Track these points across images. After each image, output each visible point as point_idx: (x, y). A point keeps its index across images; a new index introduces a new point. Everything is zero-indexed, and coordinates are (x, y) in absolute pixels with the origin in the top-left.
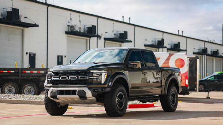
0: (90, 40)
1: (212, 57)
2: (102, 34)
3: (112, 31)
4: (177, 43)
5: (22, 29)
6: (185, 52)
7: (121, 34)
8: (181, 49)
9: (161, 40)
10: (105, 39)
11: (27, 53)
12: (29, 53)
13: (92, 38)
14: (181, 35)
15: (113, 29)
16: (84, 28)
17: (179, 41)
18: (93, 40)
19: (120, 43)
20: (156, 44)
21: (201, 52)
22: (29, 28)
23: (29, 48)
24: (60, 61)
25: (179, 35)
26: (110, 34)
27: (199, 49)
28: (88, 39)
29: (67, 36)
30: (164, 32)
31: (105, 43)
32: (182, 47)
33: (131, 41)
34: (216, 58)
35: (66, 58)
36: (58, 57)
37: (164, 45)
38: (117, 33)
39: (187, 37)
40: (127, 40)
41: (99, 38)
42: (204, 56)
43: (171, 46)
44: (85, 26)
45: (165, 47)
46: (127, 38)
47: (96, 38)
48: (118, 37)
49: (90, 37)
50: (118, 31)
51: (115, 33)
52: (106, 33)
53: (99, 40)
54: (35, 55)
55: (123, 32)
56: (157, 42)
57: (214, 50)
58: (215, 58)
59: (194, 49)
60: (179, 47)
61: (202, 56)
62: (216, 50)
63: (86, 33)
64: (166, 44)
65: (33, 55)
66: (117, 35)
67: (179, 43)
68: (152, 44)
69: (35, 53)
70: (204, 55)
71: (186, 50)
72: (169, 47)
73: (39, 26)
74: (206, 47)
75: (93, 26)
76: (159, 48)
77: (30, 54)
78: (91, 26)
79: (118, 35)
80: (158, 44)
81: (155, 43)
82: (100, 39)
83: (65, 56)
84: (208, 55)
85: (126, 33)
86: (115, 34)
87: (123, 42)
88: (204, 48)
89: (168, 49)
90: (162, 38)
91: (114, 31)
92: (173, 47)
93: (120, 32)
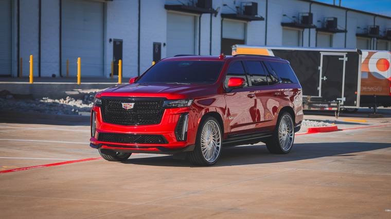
0: (201, 18)
1: (385, 41)
2: (219, 8)
3: (233, 3)
4: (332, 19)
5: (104, 3)
6: (343, 34)
7: (246, 7)
8: (338, 29)
9: (307, 15)
10: (223, 16)
11: (110, 40)
12: (114, 39)
13: (204, 15)
14: (338, 5)
17: (336, 17)
18: (206, 17)
19: (246, 22)
20: (300, 22)
21: (369, 32)
23: (113, 32)
24: (157, 51)
25: (334, 6)
26: (230, 8)
28: (198, 15)
29: (168, 13)
30: (312, 2)
32: (340, 25)
33: (261, 19)
35: (165, 47)
36: (155, 44)
37: (312, 23)
38: (241, 5)
39: (347, 10)
40: (256, 16)
41: (214, 14)
42: (373, 39)
43: (323, 24)
45: (314, 27)
46: (257, 14)
47: (208, 15)
48: (242, 11)
49: (201, 13)
50: (241, 3)
53: (213, 18)
54: (121, 42)
55: (251, 4)
56: (300, 18)
57: (390, 30)
58: (389, 42)
60: (336, 27)
61: (369, 39)
63: (195, 6)
64: (315, 23)
65: (119, 43)
66: (241, 9)
67: (336, 19)
68: (293, 22)
69: (122, 40)
70: (374, 37)
72: (318, 25)
74: (376, 24)
76: (304, 28)
77: (115, 42)
79: (243, 8)
80: (302, 21)
81: (299, 19)
82: (215, 16)
83: (164, 44)
84: (378, 38)
85: (255, 5)
86: (237, 7)
87: (250, 20)
88: (373, 27)
89: (318, 30)
90: (309, 12)
91: (236, 3)
92: (325, 26)
93: (245, 4)
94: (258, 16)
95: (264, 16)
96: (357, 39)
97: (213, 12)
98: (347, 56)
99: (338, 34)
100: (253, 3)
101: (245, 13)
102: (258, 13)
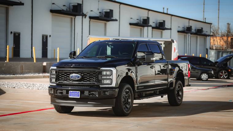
0: (76, 19)
1: (195, 36)
2: (87, 12)
3: (97, 9)
4: (162, 21)
5: (7, 7)
6: (170, 31)
7: (106, 12)
8: (166, 28)
9: (146, 18)
10: (91, 18)
11: (11, 33)
12: (14, 32)
13: (77, 17)
15: (99, 7)
16: (70, 6)
17: (164, 20)
18: (78, 19)
19: (106, 22)
20: (141, 23)
21: (185, 30)
22: (14, 6)
24: (45, 40)
25: (163, 13)
26: (94, 12)
27: (183, 28)
28: (73, 17)
29: (52, 15)
30: (149, 10)
31: (90, 21)
32: (167, 25)
33: (116, 20)
34: (200, 36)
35: (51, 37)
36: (43, 36)
37: (149, 23)
38: (102, 11)
39: (172, 15)
40: (112, 18)
41: (84, 17)
42: (188, 34)
43: (156, 24)
44: (71, 4)
45: (151, 26)
46: (112, 17)
47: (81, 17)
48: (103, 15)
49: (75, 16)
51: (100, 11)
52: (92, 11)
53: (84, 19)
54: (19, 34)
55: (109, 11)
56: (142, 20)
57: (199, 28)
58: (198, 36)
59: (179, 27)
60: (165, 26)
61: (186, 34)
62: (200, 28)
63: (71, 11)
64: (151, 23)
65: (18, 35)
67: (164, 21)
68: (137, 22)
69: (20, 33)
70: (189, 33)
71: (171, 29)
72: (154, 25)
73: (24, 4)
74: (190, 25)
75: (78, 4)
76: (144, 26)
78: (77, 4)
79: (104, 13)
80: (143, 23)
81: (140, 21)
82: (85, 18)
83: (50, 36)
84: (191, 34)
85: (111, 11)
86: (100, 13)
87: (109, 21)
88: (188, 27)
89: (153, 28)
90: (147, 16)
91: (99, 9)
92: (158, 26)
93: (105, 11)
94: (114, 18)
95: (118, 19)
96: (178, 34)
97: (84, 15)
98: (164, 43)
99: (166, 31)
100: (110, 10)
101: (105, 16)
102: (114, 16)
